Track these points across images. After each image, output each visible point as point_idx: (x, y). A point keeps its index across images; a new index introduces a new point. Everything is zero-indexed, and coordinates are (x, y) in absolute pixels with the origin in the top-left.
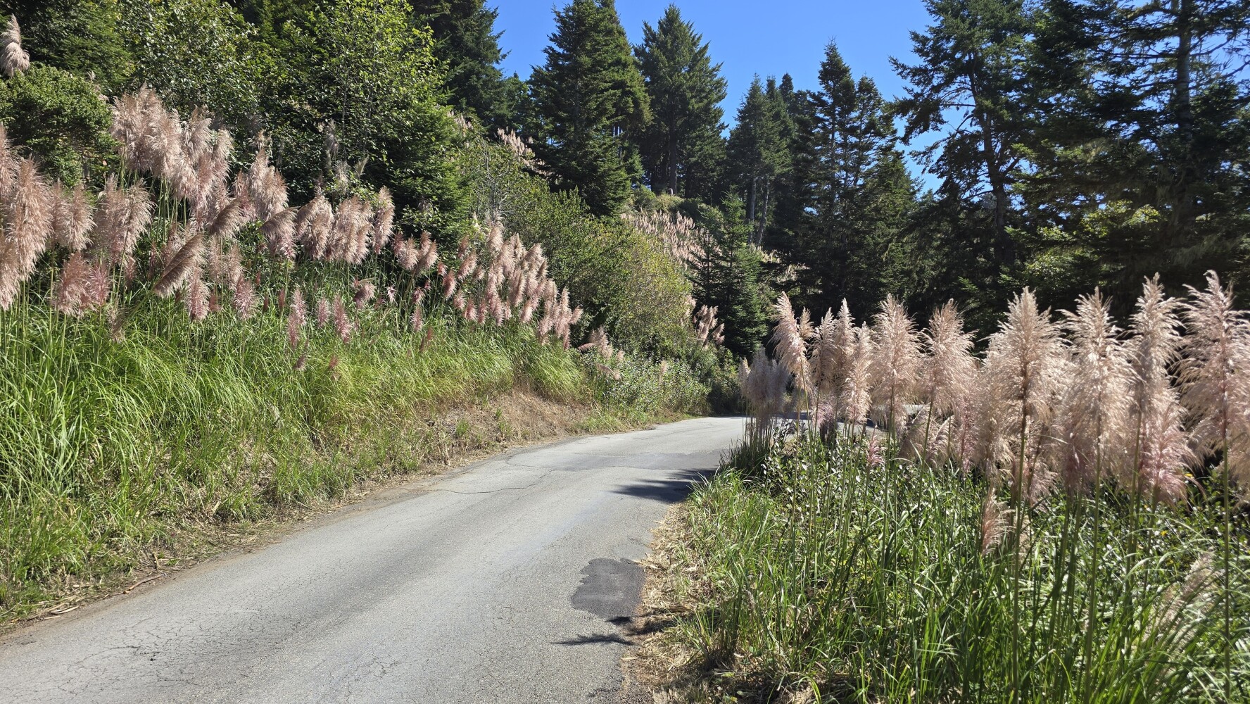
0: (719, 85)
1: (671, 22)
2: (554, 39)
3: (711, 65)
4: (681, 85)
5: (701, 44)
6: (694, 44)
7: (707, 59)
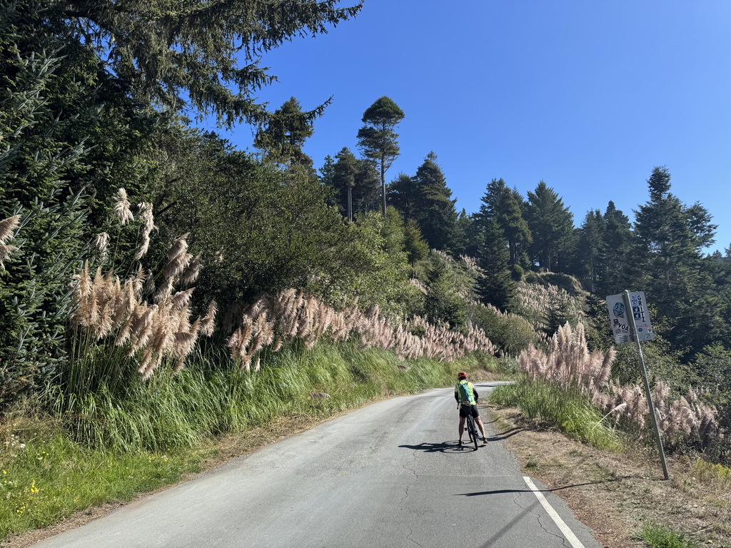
0: (570, 216)
1: (541, 188)
2: (483, 199)
3: (564, 207)
4: (548, 220)
5: (558, 198)
6: (554, 199)
7: (562, 205)
